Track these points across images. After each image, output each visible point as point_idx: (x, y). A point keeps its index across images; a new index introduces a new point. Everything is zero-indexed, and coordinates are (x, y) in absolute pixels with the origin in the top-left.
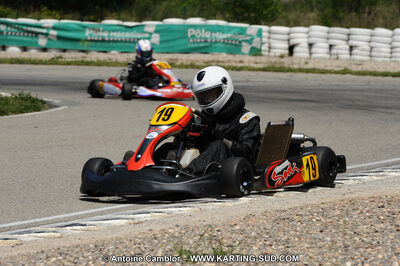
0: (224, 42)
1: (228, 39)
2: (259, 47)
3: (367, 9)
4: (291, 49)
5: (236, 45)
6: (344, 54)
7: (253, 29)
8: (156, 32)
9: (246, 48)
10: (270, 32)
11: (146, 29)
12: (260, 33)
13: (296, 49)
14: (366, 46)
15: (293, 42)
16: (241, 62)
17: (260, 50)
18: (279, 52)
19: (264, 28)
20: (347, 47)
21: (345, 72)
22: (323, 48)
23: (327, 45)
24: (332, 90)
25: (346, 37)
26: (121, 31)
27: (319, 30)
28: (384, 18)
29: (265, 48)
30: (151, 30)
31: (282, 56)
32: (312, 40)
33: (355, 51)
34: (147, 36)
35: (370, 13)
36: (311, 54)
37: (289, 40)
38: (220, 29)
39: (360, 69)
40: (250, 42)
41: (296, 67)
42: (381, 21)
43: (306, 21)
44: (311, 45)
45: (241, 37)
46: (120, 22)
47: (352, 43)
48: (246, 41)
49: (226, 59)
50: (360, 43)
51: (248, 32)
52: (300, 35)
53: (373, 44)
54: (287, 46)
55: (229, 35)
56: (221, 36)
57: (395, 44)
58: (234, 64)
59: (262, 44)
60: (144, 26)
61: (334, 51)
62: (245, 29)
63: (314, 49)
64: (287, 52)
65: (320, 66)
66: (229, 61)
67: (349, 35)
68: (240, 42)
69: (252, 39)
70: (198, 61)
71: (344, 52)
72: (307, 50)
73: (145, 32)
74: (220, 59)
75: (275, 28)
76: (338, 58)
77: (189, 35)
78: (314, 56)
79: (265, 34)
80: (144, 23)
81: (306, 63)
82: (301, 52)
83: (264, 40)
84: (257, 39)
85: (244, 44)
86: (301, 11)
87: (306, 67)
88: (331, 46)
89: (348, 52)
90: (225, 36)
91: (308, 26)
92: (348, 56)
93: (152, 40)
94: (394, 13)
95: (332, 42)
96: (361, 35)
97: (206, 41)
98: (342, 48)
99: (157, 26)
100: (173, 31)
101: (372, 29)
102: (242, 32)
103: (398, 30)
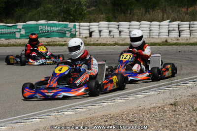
0: (57, 32)
1: (59, 30)
2: (74, 33)
3: (129, 12)
4: (91, 34)
5: (63, 33)
6: (117, 35)
7: (71, 25)
8: (23, 28)
9: (68, 34)
10: (79, 26)
11: (18, 27)
12: (75, 27)
13: (93, 34)
14: (127, 31)
15: (91, 30)
16: (65, 41)
17: (75, 35)
18: (84, 36)
19: (77, 24)
20: (118, 31)
21: (116, 44)
23: (108, 31)
24: (106, 54)
25: (117, 26)
26: (5, 28)
27: (104, 24)
28: (138, 16)
29: (78, 33)
30: (21, 27)
31: (86, 38)
32: (100, 29)
33: (122, 33)
34: (18, 30)
35: (130, 14)
36: (100, 36)
37: (89, 29)
38: (55, 25)
39: (123, 42)
41: (92, 43)
42: (136, 17)
43: (99, 19)
44: (100, 31)
45: (65, 29)
46: (5, 24)
47: (120, 29)
48: (68, 31)
49: (58, 40)
50: (124, 29)
51: (69, 26)
52: (94, 26)
53: (130, 29)
54: (88, 32)
55: (60, 28)
56: (55, 29)
58: (61, 43)
59: (76, 32)
60: (17, 25)
61: (111, 34)
62: (68, 24)
63: (101, 33)
64: (89, 35)
65: (104, 42)
66: (59, 41)
67: (119, 25)
68: (65, 31)
69: (71, 30)
70: (44, 42)
71: (116, 34)
72: (98, 34)
73: (18, 29)
74: (55, 40)
75: (82, 24)
76: (113, 37)
77: (40, 29)
78: (101, 36)
79: (77, 27)
80: (17, 24)
81: (97, 41)
82: (96, 35)
83: (77, 30)
84: (73, 30)
85: (67, 32)
86: (97, 14)
87: (97, 42)
88: (110, 31)
90: (57, 29)
91: (98, 22)
92: (119, 36)
93: (21, 33)
94: (142, 13)
95: (110, 29)
96: (124, 25)
97: (48, 32)
98: (115, 32)
99: (23, 25)
100: (31, 27)
101: (130, 22)
102: (66, 26)
103: (143, 22)
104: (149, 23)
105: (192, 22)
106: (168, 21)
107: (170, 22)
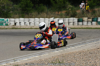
5: (2, 23)
7: (6, 19)
9: (4, 24)
10: (10, 20)
12: (7, 20)
13: (16, 24)
15: (15, 22)
17: (8, 24)
19: (9, 19)
20: (29, 23)
22: (23, 23)
23: (24, 23)
27: (22, 19)
29: (9, 24)
31: (13, 26)
32: (20, 22)
33: (31, 24)
36: (20, 25)
40: (5, 22)
44: (20, 23)
45: (3, 22)
47: (30, 22)
48: (4, 22)
50: (32, 22)
51: (5, 20)
52: (17, 20)
53: (35, 22)
54: (14, 23)
55: (0, 21)
57: (40, 22)
59: (8, 23)
61: (26, 24)
62: (4, 19)
63: (21, 24)
64: (14, 24)
67: (29, 20)
69: (6, 22)
72: (19, 24)
75: (11, 19)
76: (27, 26)
82: (18, 24)
83: (9, 22)
84: (7, 22)
85: (4, 23)
88: (25, 23)
89: (29, 24)
91: (19, 18)
95: (25, 22)
96: (32, 20)
98: (28, 23)
101: (35, 18)
102: (3, 20)
103: (41, 18)
104: (44, 19)
105: (64, 19)
106: (53, 18)
107: (54, 18)
